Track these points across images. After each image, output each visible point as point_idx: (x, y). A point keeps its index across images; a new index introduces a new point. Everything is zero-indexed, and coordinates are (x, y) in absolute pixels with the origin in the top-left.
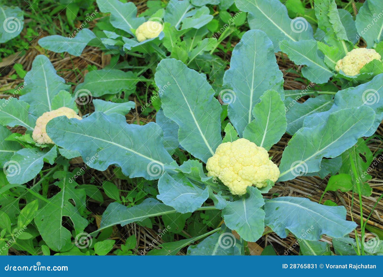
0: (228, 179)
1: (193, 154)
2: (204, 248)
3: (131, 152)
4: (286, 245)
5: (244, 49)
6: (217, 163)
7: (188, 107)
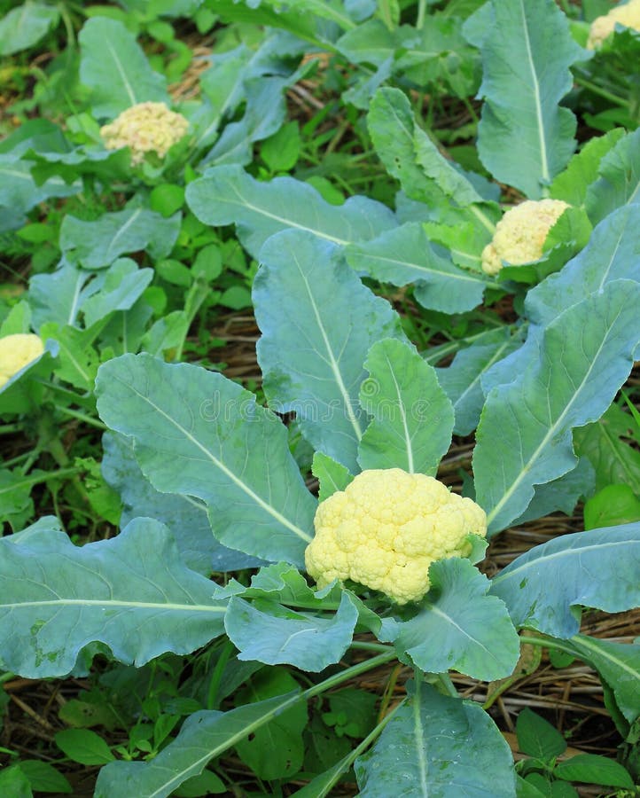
0: (375, 572)
1: (264, 557)
2: (392, 747)
3: (115, 606)
4: (554, 702)
5: (275, 281)
6: (333, 545)
7: (205, 454)
